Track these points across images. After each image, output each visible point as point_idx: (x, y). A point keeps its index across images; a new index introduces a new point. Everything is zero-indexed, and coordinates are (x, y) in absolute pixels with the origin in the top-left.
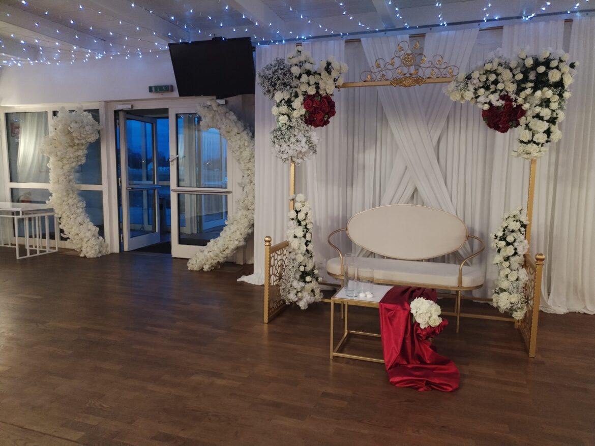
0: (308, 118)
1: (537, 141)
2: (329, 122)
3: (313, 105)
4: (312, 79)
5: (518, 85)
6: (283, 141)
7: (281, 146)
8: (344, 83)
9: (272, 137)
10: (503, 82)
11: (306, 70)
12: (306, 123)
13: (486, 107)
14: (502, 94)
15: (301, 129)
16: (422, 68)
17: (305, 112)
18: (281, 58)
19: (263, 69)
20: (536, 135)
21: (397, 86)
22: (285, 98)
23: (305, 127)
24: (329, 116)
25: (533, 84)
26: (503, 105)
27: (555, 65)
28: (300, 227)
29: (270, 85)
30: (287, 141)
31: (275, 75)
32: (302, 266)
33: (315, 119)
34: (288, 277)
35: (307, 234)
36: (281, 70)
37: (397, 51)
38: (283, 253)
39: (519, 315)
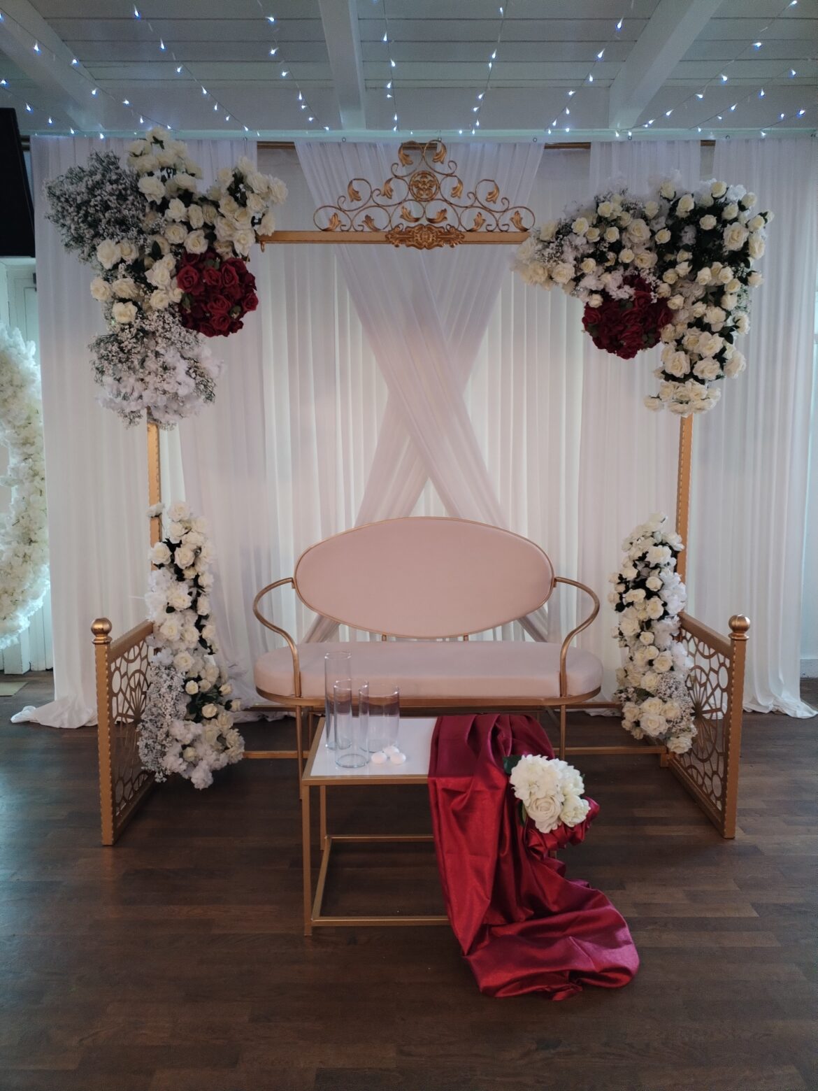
1: (700, 377)
2: (241, 325)
3: (200, 279)
4: (198, 216)
5: (661, 256)
6: (125, 367)
7: (119, 380)
8: (276, 233)
9: (95, 356)
10: (631, 248)
11: (179, 189)
12: (184, 323)
13: (596, 301)
14: (628, 273)
15: (173, 338)
16: (455, 207)
17: (180, 297)
18: (111, 154)
19: (61, 179)
20: (700, 363)
21: (402, 246)
22: (124, 258)
23: (182, 335)
24: (242, 309)
25: (691, 253)
26: (630, 297)
27: (734, 215)
28: (180, 583)
29: (83, 222)
30: (138, 367)
31: (96, 196)
32: (192, 681)
33: (208, 315)
34: (159, 714)
35: (201, 600)
36: (112, 184)
37: (397, 164)
38: (140, 654)
39: (682, 744)
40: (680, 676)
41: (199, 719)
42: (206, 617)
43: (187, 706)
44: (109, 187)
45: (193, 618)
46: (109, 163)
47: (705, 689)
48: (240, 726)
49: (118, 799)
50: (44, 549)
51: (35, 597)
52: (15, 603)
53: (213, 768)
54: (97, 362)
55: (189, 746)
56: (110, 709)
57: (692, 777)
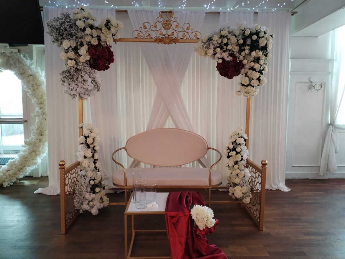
0: (92, 63)
1: (253, 85)
2: (109, 67)
3: (96, 53)
4: (95, 33)
5: (240, 47)
6: (71, 80)
7: (69, 84)
8: (120, 39)
9: (61, 77)
10: (231, 45)
11: (89, 24)
12: (91, 67)
13: (220, 61)
14: (230, 53)
15: (87, 71)
16: (177, 32)
17: (89, 58)
18: (67, 13)
19: (51, 21)
20: (252, 81)
21: (160, 43)
22: (72, 46)
23: (90, 70)
24: (109, 62)
25: (249, 47)
26: (231, 60)
27: (263, 35)
28: (89, 149)
29: (58, 34)
30: (75, 80)
31: (62, 26)
32: (92, 180)
33: (98, 64)
34: (81, 191)
35: (95, 154)
36: (68, 22)
37: (158, 18)
38: (75, 172)
39: (247, 200)
40: (247, 179)
41: (94, 192)
42: (97, 160)
43: (90, 188)
44: (67, 24)
45: (92, 160)
46: (67, 16)
47: (254, 183)
48: (108, 195)
49: (67, 218)
50: (46, 137)
51: (43, 153)
52: (36, 155)
53: (98, 208)
54: (63, 79)
55: (91, 201)
56: (65, 190)
57: (250, 211)
